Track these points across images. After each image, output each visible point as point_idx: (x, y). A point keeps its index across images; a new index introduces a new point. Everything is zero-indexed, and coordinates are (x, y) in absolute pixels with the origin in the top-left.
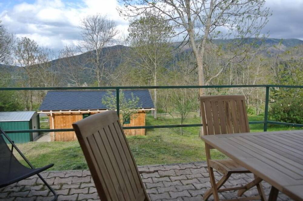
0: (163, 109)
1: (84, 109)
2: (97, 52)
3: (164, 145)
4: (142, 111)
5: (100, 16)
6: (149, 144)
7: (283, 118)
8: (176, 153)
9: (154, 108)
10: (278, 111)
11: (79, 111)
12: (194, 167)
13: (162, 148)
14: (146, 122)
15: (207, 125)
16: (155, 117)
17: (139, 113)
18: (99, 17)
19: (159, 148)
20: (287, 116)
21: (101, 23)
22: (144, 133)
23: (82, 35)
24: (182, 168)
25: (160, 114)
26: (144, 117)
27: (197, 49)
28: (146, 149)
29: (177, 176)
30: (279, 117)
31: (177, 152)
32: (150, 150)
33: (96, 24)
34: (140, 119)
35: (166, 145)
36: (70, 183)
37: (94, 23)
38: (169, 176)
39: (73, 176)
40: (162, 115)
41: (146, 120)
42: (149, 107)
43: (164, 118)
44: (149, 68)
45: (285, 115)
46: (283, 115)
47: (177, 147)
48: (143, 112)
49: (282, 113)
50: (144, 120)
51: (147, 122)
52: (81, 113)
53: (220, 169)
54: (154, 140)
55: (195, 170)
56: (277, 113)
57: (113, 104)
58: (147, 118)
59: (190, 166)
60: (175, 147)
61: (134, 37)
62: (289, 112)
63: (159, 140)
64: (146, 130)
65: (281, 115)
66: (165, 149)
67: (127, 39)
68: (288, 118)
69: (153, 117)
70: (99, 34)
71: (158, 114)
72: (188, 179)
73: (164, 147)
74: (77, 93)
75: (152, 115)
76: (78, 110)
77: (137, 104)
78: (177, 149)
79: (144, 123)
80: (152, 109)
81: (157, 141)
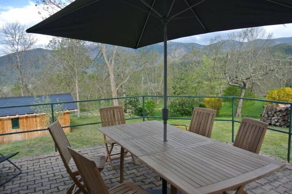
0: (85, 108)
1: (11, 114)
2: (18, 58)
3: (86, 139)
4: (66, 113)
5: (20, 24)
6: (74, 139)
7: (178, 110)
8: (96, 144)
9: (77, 109)
10: (175, 105)
11: (8, 117)
12: (102, 147)
13: (85, 141)
14: (70, 121)
15: (103, 122)
16: (78, 116)
17: (64, 114)
18: (18, 25)
19: (83, 141)
20: (181, 108)
21: (22, 31)
22: (70, 130)
23: (2, 42)
24: (95, 148)
25: (83, 113)
26: (68, 117)
27: (109, 62)
28: (72, 143)
29: (92, 153)
30: (175, 109)
31: (97, 142)
32: (75, 143)
33: (16, 32)
34: (65, 119)
35: (88, 139)
36: (26, 164)
37: (14, 31)
38: (87, 154)
39: (27, 161)
40: (85, 114)
41: (70, 119)
42: (73, 109)
43: (86, 116)
44: (71, 73)
45: (180, 107)
46: (178, 107)
47: (97, 139)
48: (68, 113)
49: (178, 106)
50: (68, 120)
51: (72, 121)
52: (9, 118)
53: (109, 143)
54: (78, 136)
55: (103, 149)
56: (174, 107)
57: (41, 109)
58: (72, 118)
59: (99, 147)
60: (95, 139)
61: (54, 43)
62: (182, 105)
63: (83, 135)
64: (71, 128)
65: (177, 108)
66: (87, 141)
67: (48, 45)
68: (182, 110)
69: (77, 116)
70: (19, 41)
71: (81, 113)
72: (98, 153)
73: (87, 140)
74: (4, 100)
75: (76, 114)
76: (6, 116)
77: (62, 108)
78: (97, 140)
79: (69, 122)
80: (75, 110)
81: (80, 136)
